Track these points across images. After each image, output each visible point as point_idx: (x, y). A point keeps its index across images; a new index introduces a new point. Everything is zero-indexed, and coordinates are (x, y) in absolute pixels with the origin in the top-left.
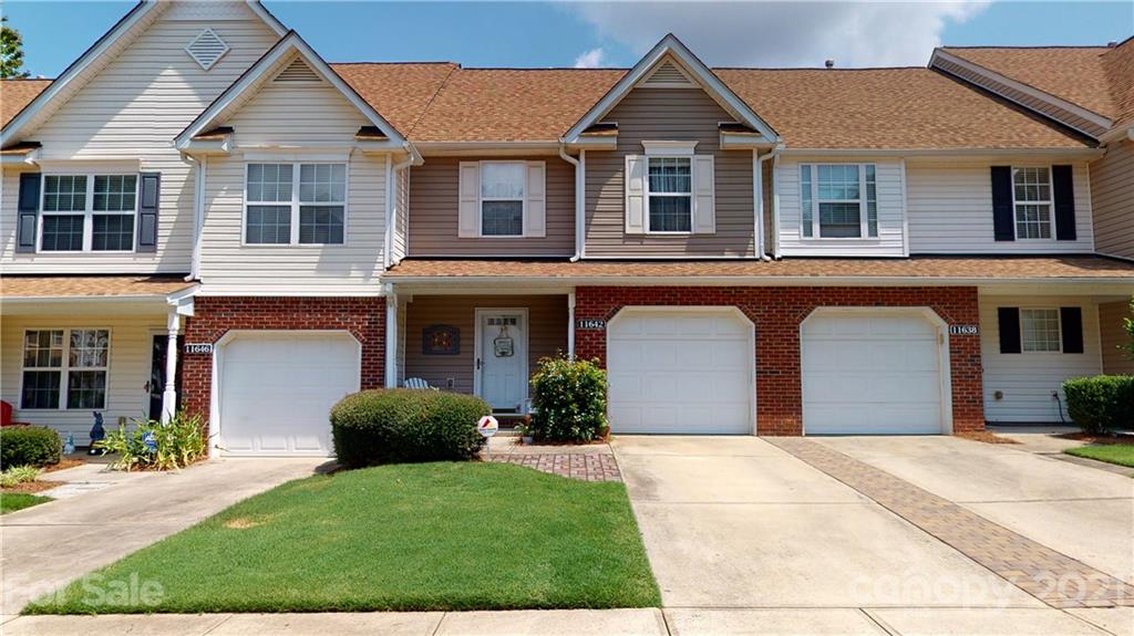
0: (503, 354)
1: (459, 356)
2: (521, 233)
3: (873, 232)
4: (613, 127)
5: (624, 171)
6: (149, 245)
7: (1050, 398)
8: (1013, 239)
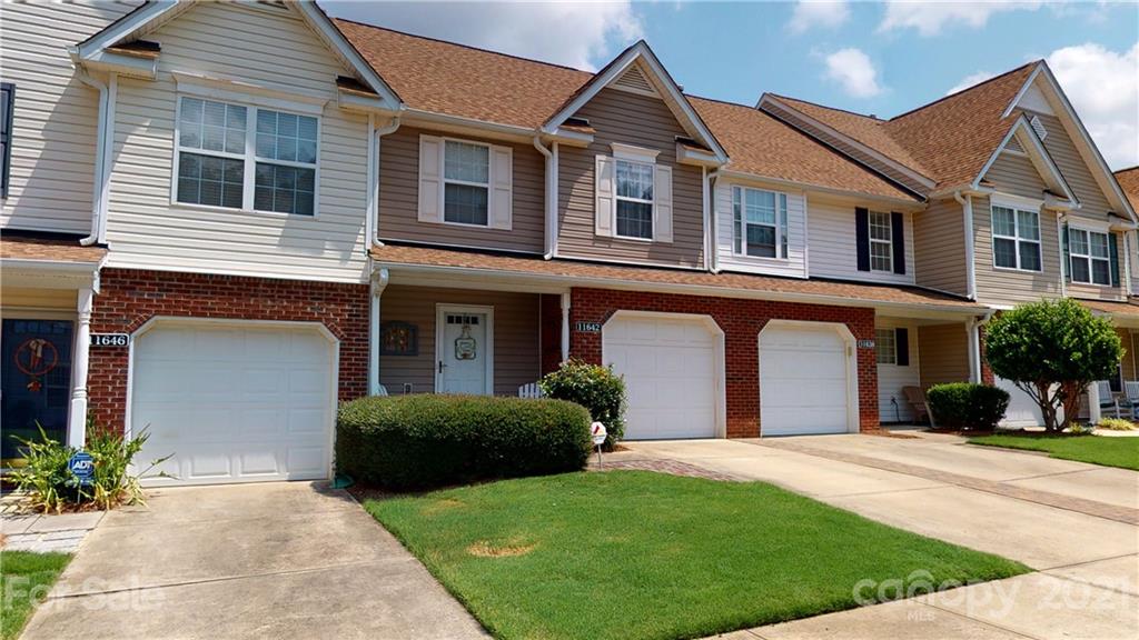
0: (465, 356)
1: (420, 357)
2: (486, 224)
3: (785, 255)
4: (584, 124)
5: (594, 171)
7: (889, 402)
8: (868, 270)
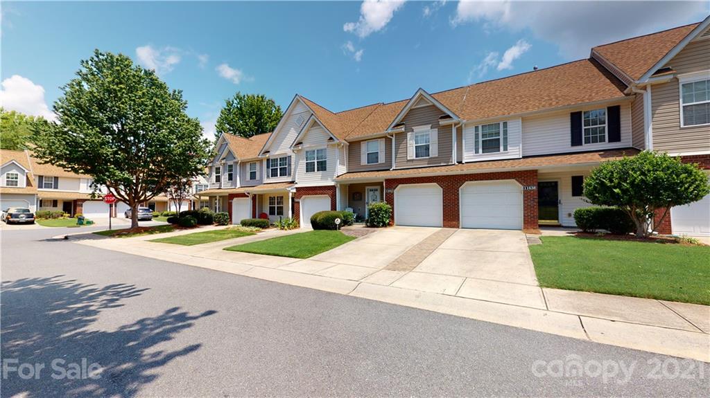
0: (374, 200)
1: (361, 201)
2: (378, 162)
3: (505, 149)
4: (403, 124)
5: (407, 139)
6: (290, 174)
8: (581, 145)
